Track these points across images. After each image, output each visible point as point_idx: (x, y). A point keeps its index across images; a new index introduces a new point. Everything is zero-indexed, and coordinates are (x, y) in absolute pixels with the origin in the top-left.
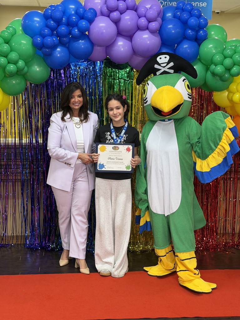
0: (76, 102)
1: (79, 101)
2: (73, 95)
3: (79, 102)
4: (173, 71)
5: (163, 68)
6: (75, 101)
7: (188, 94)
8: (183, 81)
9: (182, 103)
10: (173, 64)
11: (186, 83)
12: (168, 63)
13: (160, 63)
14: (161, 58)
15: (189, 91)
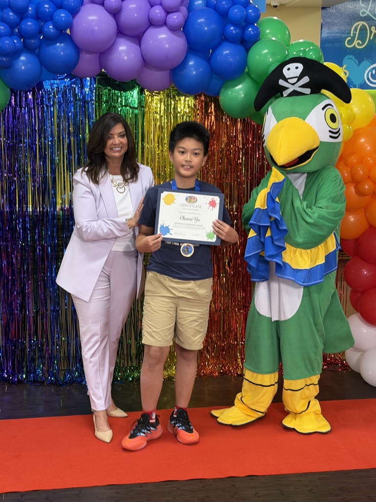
0: (115, 145)
1: (121, 142)
2: (111, 132)
3: (121, 145)
4: (310, 90)
5: (292, 86)
6: (114, 143)
7: (330, 131)
8: (323, 109)
9: (315, 146)
10: (309, 80)
11: (330, 111)
12: (300, 78)
13: (287, 77)
14: (289, 69)
15: (333, 125)
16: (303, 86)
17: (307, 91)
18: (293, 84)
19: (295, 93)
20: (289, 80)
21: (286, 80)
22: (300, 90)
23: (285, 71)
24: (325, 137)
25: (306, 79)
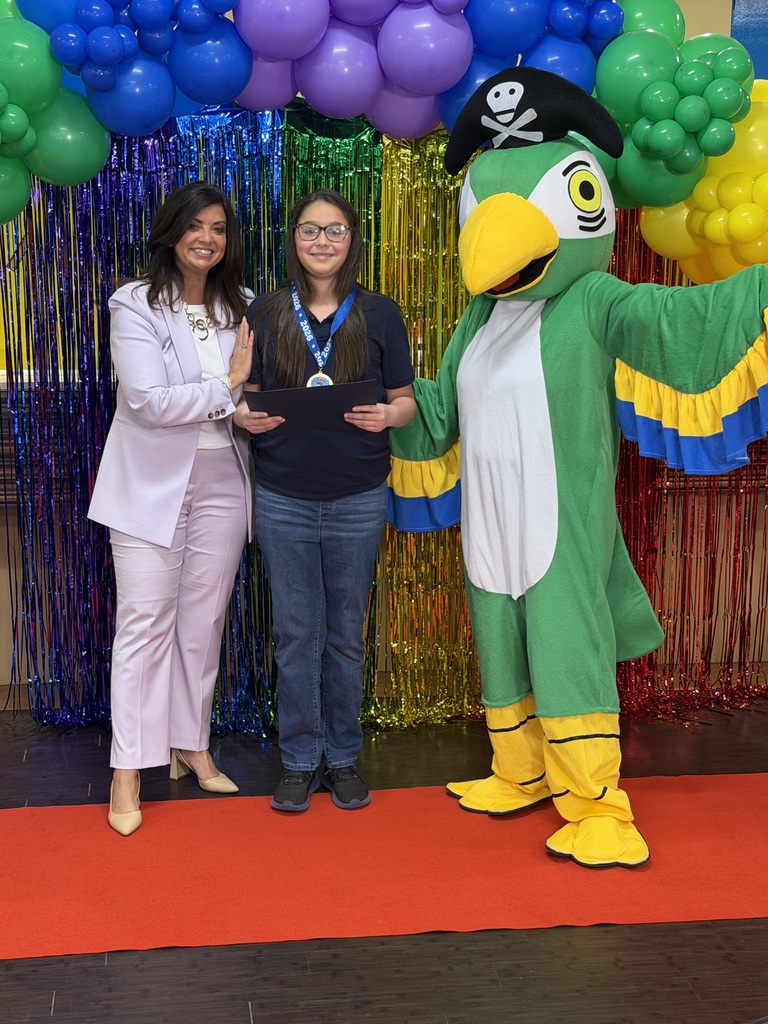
3: (214, 246)
5: (505, 128)
7: (580, 218)
8: (565, 173)
9: (549, 250)
10: (536, 116)
11: (580, 175)
12: (518, 112)
13: (495, 111)
14: (497, 95)
15: (588, 205)
16: (525, 128)
17: (538, 136)
18: (507, 125)
20: (499, 117)
21: (493, 116)
22: (521, 135)
23: (490, 98)
24: (571, 230)
25: (530, 115)
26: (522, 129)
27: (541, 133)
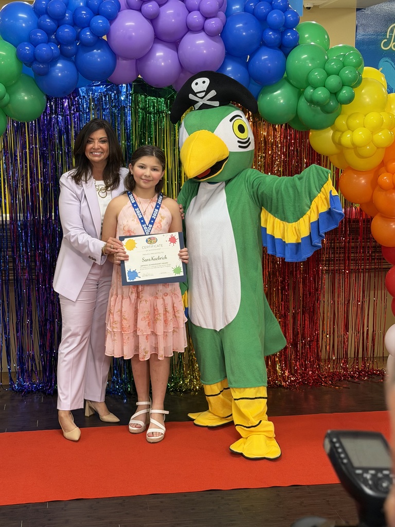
1: (101, 147)
3: (100, 151)
6: (94, 148)
7: (239, 142)
8: (231, 120)
9: (225, 157)
10: (216, 93)
11: (238, 122)
12: (207, 92)
13: (196, 92)
14: (197, 84)
15: (243, 136)
16: (211, 99)
17: (216, 103)
18: (202, 98)
19: (204, 107)
20: (197, 95)
21: (195, 94)
22: (209, 103)
23: (193, 85)
24: (234, 147)
25: (213, 93)
26: (210, 100)
27: (218, 102)
